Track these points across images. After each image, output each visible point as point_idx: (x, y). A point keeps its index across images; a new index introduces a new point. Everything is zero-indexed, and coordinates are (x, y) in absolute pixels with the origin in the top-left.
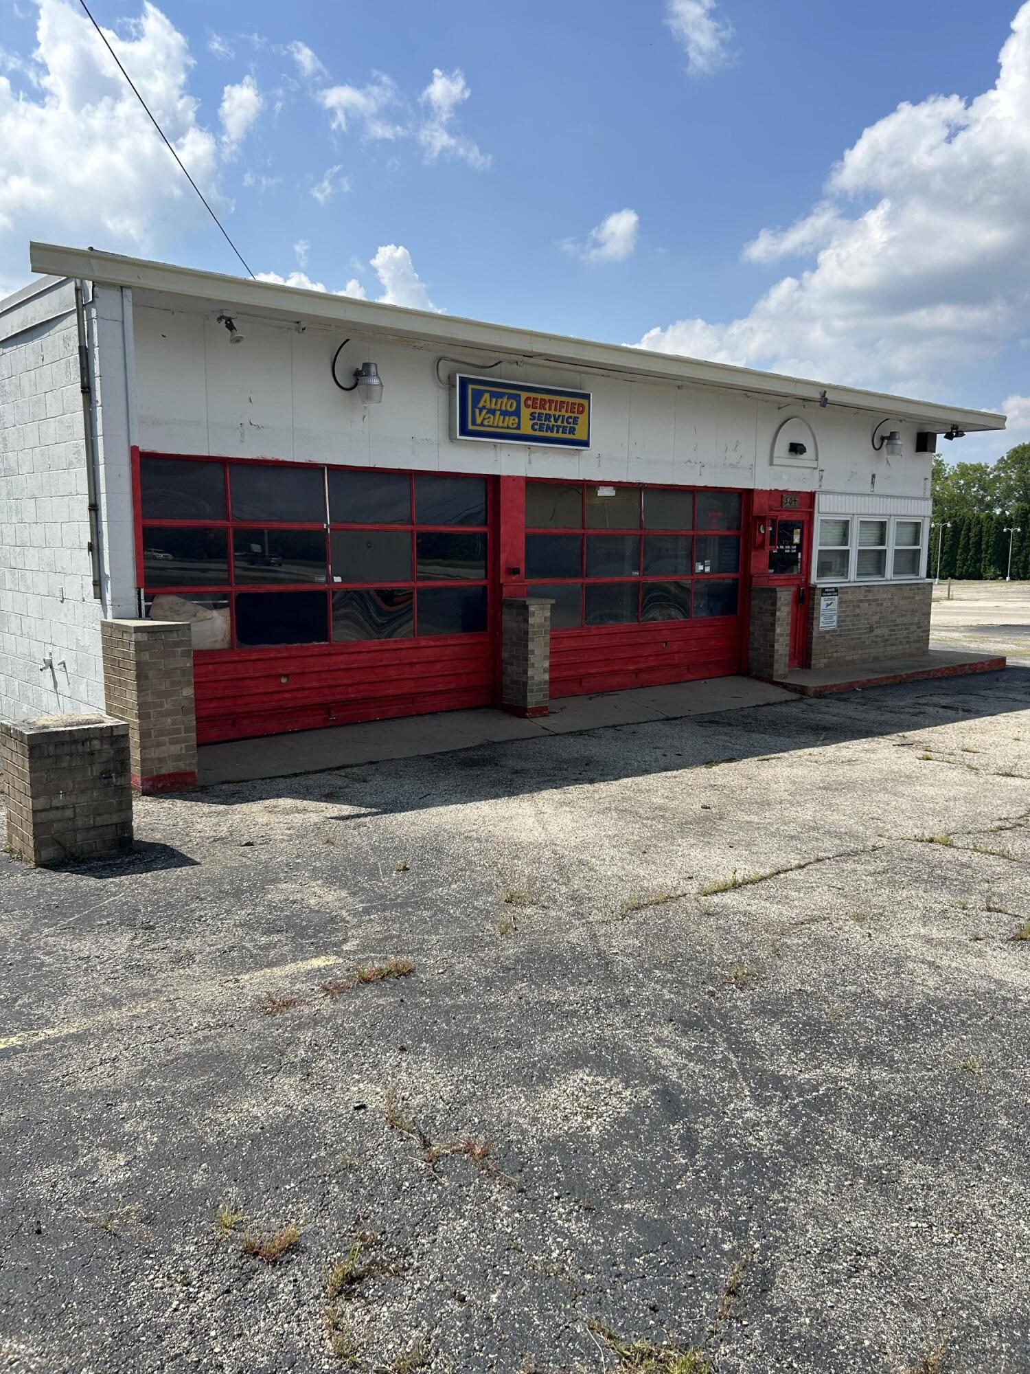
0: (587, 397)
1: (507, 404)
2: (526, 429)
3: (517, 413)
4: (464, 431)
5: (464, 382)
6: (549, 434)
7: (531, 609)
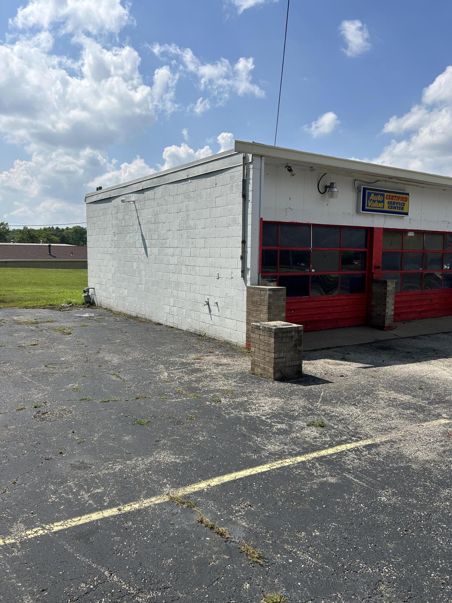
0: (408, 194)
1: (379, 198)
2: (386, 208)
3: (383, 202)
4: (364, 209)
5: (365, 189)
6: (394, 210)
7: (388, 283)
